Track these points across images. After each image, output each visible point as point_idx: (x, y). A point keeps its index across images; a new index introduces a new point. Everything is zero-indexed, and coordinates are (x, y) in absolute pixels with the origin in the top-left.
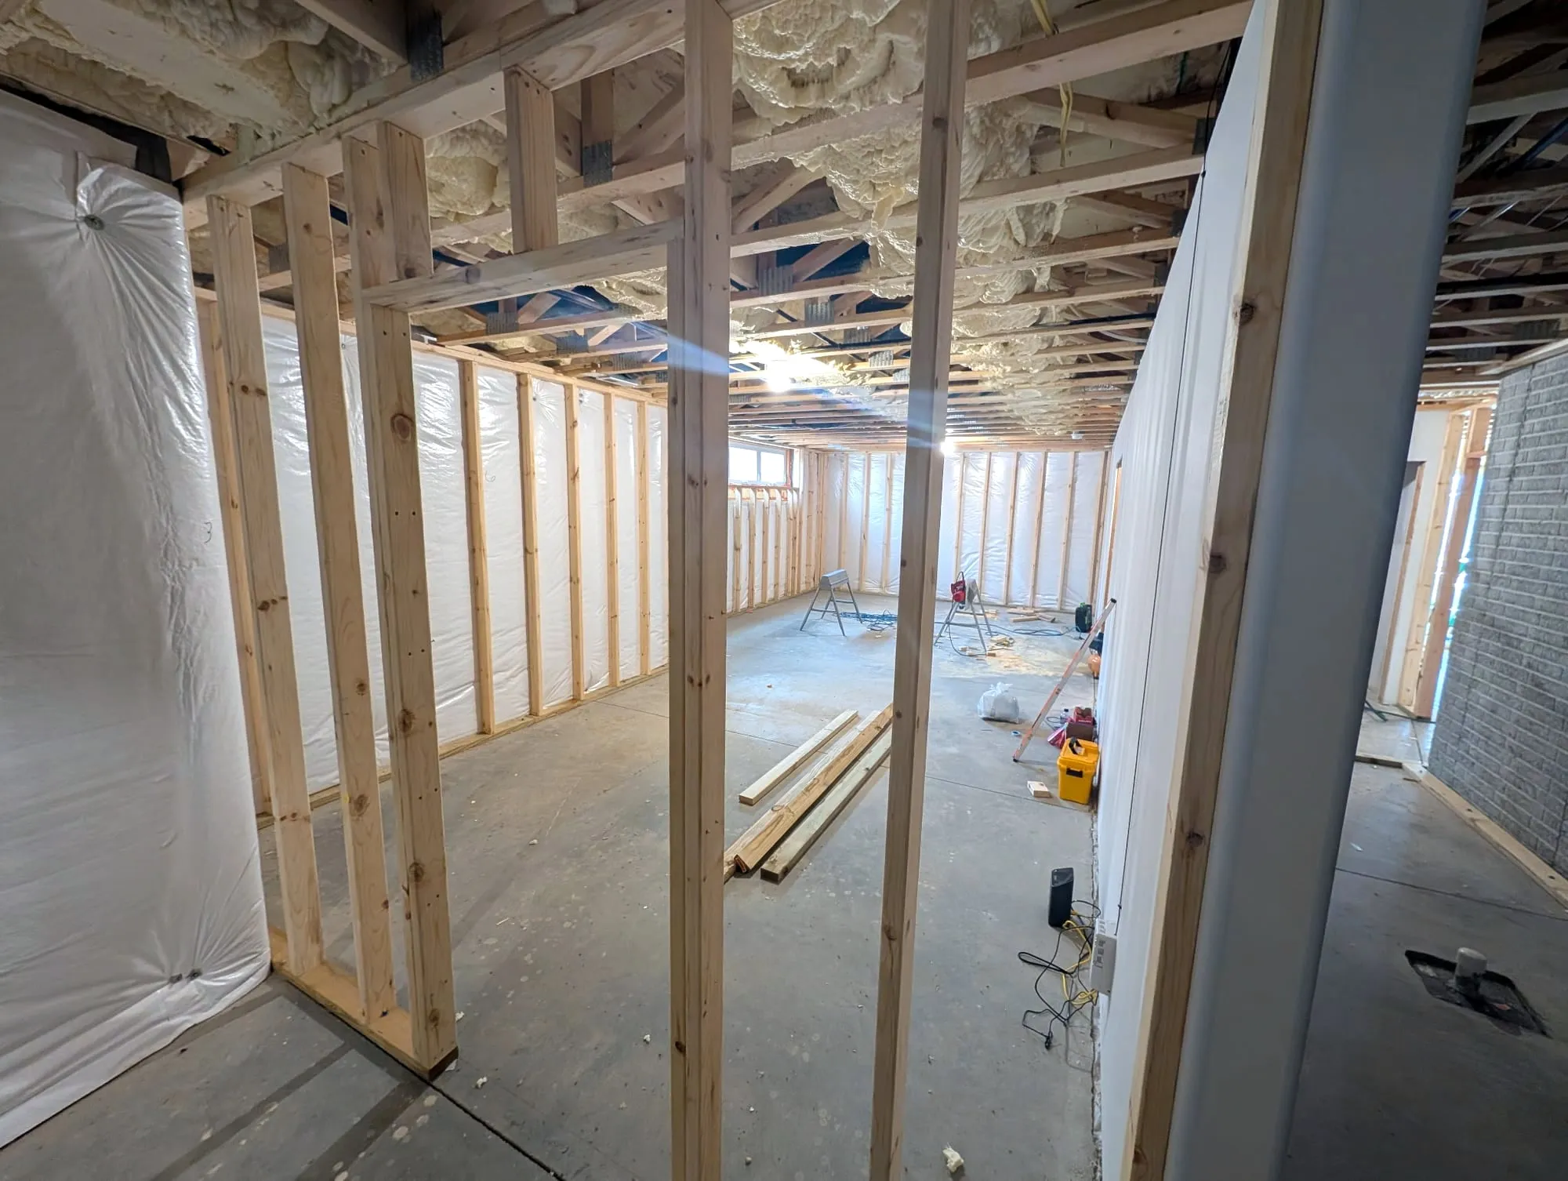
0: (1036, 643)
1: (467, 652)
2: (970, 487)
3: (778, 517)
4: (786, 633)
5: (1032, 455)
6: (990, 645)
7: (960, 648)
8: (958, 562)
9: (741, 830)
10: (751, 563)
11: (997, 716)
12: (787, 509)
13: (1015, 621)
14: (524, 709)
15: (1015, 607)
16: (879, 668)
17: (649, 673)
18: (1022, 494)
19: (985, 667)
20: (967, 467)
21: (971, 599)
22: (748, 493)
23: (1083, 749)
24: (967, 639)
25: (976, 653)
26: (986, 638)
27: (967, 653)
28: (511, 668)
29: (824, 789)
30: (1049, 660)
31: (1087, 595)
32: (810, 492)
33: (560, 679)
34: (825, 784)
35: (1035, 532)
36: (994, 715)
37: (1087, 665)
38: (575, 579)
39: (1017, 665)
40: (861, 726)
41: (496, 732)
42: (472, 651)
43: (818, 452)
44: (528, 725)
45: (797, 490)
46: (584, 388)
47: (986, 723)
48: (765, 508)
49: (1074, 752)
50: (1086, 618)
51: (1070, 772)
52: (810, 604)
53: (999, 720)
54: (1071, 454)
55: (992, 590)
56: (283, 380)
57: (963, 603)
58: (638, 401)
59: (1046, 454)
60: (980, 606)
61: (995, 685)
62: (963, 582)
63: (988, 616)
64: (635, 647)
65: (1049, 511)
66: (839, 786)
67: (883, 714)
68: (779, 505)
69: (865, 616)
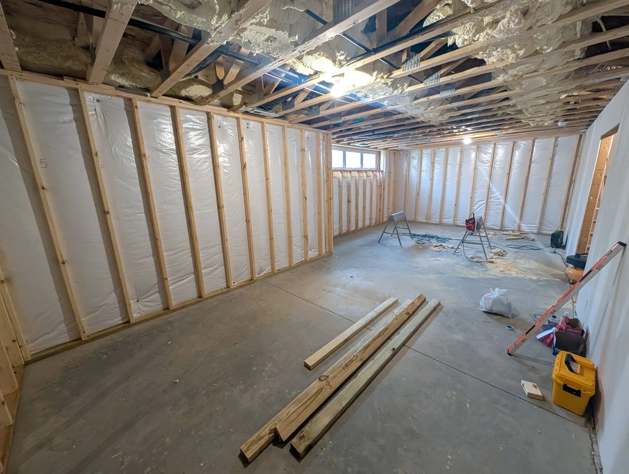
0: (522, 255)
1: (188, 259)
2: (481, 164)
3: (372, 185)
4: (371, 244)
5: (524, 142)
6: (490, 255)
7: (470, 256)
8: (472, 206)
9: (295, 393)
10: (357, 208)
11: (494, 311)
12: (377, 181)
13: (507, 240)
14: (224, 284)
15: (507, 231)
16: (418, 267)
17: (293, 266)
18: (515, 165)
19: (486, 271)
20: (479, 153)
21: (478, 229)
22: (355, 174)
23: (579, 366)
24: (475, 251)
25: (480, 260)
26: (487, 250)
27: (475, 260)
28: (215, 265)
29: (359, 364)
30: (532, 267)
31: (559, 223)
32: (390, 172)
33: (244, 269)
34: (361, 360)
35: (523, 188)
36: (492, 310)
37: (564, 273)
38: (248, 220)
39: (508, 270)
40: (397, 311)
41: (206, 297)
42: (191, 258)
43: (394, 152)
44: (224, 293)
45: (382, 172)
46: (249, 120)
47: (485, 316)
48: (364, 182)
49: (571, 370)
50: (559, 240)
51: (566, 388)
52: (384, 229)
53: (496, 314)
54: (553, 140)
55: (493, 221)
56: (61, 120)
57: (473, 230)
58: (282, 126)
59: (534, 141)
60: (483, 230)
61: (494, 289)
62: (474, 218)
63: (489, 236)
64: (285, 253)
65: (534, 175)
66: (371, 363)
67: (413, 303)
68: (372, 180)
69: (415, 235)
